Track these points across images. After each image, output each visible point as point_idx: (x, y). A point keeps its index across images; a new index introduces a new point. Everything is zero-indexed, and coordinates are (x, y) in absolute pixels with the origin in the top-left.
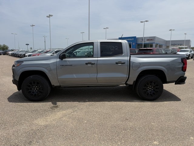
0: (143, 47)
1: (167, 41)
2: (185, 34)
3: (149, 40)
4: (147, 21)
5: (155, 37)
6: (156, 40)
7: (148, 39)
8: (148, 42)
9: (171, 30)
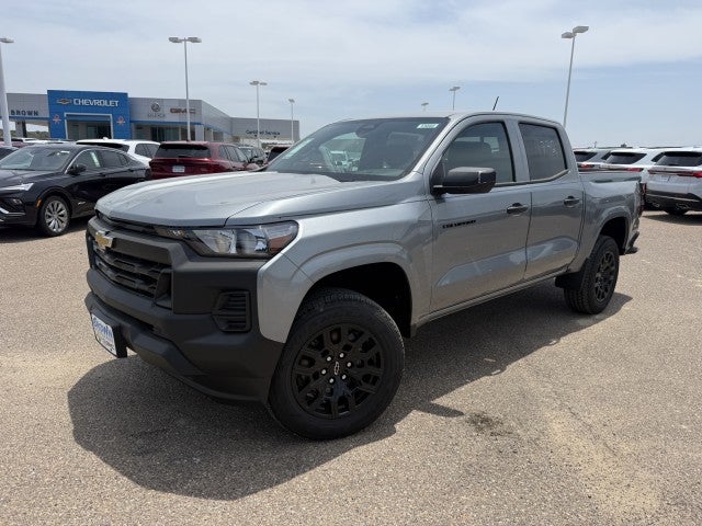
0: (189, 138)
1: (232, 120)
2: (292, 101)
3: (178, 111)
4: (194, 40)
5: (200, 101)
6: (204, 112)
7: (176, 106)
8: (175, 118)
9: (255, 83)
